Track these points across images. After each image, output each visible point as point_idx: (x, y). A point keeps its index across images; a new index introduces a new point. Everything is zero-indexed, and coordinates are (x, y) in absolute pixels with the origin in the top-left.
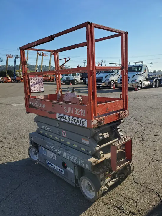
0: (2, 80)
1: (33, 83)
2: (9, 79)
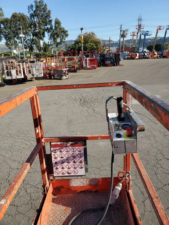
0: (148, 55)
1: (59, 159)
2: (155, 55)
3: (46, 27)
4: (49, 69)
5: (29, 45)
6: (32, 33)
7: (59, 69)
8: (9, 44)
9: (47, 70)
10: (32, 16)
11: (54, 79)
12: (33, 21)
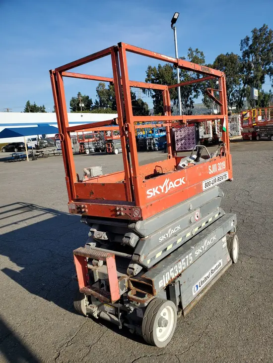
1: (179, 137)
3: (267, 66)
4: (253, 127)
5: (237, 98)
6: (243, 79)
7: (268, 125)
8: (207, 101)
9: (251, 127)
10: (246, 54)
11: (260, 140)
12: (247, 61)
